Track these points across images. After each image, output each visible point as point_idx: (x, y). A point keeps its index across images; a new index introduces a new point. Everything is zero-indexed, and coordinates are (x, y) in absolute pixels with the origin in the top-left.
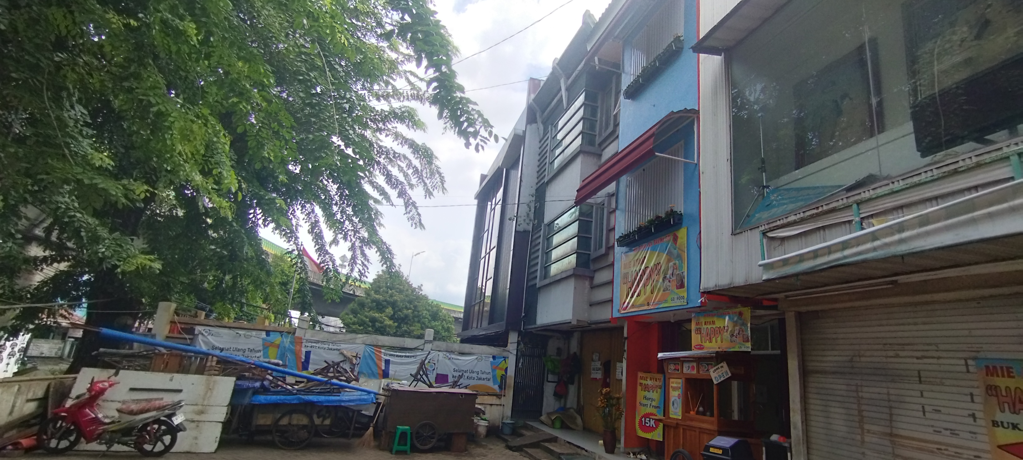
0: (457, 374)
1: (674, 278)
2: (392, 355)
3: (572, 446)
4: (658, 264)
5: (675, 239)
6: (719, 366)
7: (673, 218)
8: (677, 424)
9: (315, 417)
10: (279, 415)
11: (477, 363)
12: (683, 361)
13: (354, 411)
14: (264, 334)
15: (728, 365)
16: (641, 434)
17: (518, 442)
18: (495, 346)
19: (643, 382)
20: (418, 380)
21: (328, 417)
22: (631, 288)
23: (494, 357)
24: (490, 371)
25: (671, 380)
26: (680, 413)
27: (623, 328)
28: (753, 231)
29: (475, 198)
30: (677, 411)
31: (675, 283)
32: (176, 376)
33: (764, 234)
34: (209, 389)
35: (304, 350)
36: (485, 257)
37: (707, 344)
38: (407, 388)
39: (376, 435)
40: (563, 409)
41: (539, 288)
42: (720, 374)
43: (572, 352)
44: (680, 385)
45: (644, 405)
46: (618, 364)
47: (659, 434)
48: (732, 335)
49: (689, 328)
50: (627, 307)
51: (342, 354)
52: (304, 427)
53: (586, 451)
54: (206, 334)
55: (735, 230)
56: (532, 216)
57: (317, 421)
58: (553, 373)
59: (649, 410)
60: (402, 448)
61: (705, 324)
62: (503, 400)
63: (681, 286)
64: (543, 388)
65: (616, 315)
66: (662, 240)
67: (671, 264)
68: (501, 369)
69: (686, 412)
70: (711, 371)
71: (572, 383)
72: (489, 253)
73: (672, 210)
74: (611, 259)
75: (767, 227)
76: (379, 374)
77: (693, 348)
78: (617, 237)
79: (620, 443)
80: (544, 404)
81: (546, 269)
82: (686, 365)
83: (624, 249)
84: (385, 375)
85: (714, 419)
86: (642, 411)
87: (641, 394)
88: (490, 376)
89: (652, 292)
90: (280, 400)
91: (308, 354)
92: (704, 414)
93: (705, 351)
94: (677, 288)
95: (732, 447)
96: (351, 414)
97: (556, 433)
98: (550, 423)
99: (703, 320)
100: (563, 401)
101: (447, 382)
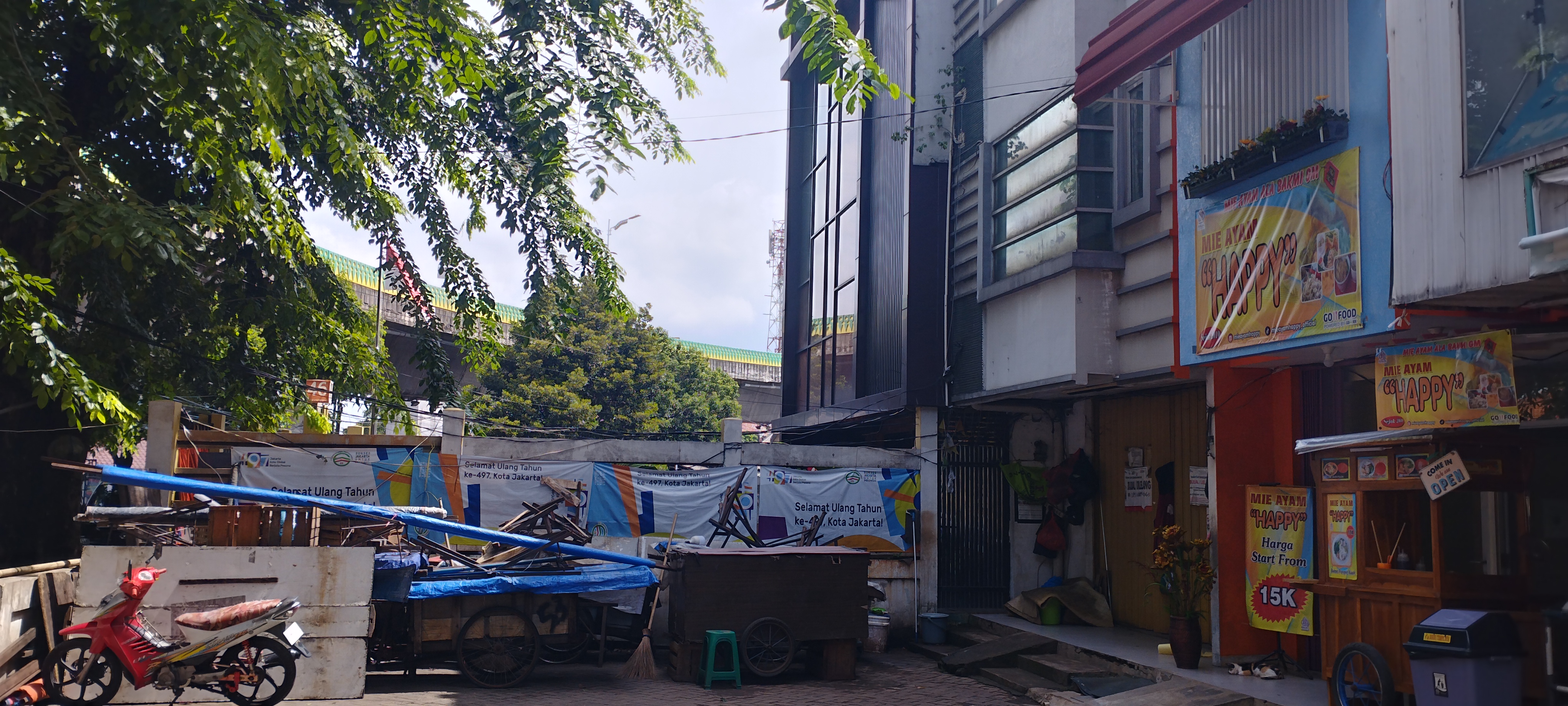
0: (808, 515)
1: (1331, 268)
2: (655, 482)
3: (1095, 658)
4: (1289, 236)
5: (1331, 176)
6: (1442, 460)
7: (1325, 127)
8: (1347, 590)
9: (535, 618)
10: (465, 620)
11: (847, 488)
12: (1358, 455)
13: (600, 607)
14: (373, 455)
15: (1463, 457)
16: (1260, 623)
17: (965, 656)
18: (886, 446)
19: (1261, 507)
20: (728, 533)
21: (563, 619)
22: (1223, 296)
23: (886, 473)
24: (880, 503)
25: (1331, 498)
26: (1354, 569)
27: (1204, 385)
28: (1510, 168)
29: (783, 79)
30: (1347, 562)
31: (1332, 281)
32: (262, 551)
33: (1533, 176)
34: (327, 574)
35: (464, 482)
36: (826, 228)
37: (1410, 416)
38: (705, 551)
39: (661, 655)
40: (1061, 582)
41: (984, 303)
42: (1444, 477)
43: (1073, 449)
44: (1352, 508)
45: (1264, 559)
46: (1194, 472)
47: (1305, 622)
48: (1473, 393)
49: (1369, 377)
50: (1215, 340)
51: (545, 485)
52: (518, 640)
53: (1132, 666)
54: (255, 464)
55: (1471, 165)
56: (949, 123)
57: (543, 628)
58: (1030, 500)
59: (1277, 569)
60: (723, 674)
61: (1407, 371)
62: (916, 570)
63: (1348, 286)
64: (1007, 538)
65: (1188, 358)
66: (1296, 179)
67: (1321, 236)
68: (905, 498)
69: (1368, 565)
70: (1424, 471)
71: (1079, 522)
72: (837, 219)
73: (1321, 109)
74: (1166, 224)
75: (1540, 161)
76: (631, 525)
77: (1379, 424)
78: (1181, 176)
79: (1210, 649)
80: (1013, 573)
81: (998, 257)
82: (1363, 465)
83: (1202, 203)
84: (646, 526)
85: (1434, 576)
86: (1259, 573)
87: (1256, 534)
88: (881, 516)
89: (1277, 304)
90: (464, 588)
91: (474, 491)
92: (1410, 565)
93: (1406, 429)
94: (1338, 292)
95: (1472, 628)
96: (593, 613)
97: (1050, 634)
98: (1034, 613)
99: (1400, 362)
100: (1057, 562)
101: (784, 534)
